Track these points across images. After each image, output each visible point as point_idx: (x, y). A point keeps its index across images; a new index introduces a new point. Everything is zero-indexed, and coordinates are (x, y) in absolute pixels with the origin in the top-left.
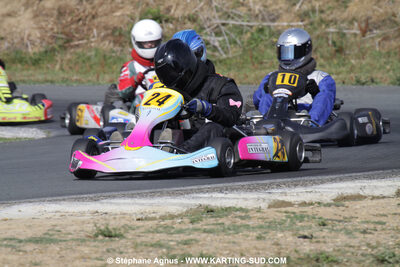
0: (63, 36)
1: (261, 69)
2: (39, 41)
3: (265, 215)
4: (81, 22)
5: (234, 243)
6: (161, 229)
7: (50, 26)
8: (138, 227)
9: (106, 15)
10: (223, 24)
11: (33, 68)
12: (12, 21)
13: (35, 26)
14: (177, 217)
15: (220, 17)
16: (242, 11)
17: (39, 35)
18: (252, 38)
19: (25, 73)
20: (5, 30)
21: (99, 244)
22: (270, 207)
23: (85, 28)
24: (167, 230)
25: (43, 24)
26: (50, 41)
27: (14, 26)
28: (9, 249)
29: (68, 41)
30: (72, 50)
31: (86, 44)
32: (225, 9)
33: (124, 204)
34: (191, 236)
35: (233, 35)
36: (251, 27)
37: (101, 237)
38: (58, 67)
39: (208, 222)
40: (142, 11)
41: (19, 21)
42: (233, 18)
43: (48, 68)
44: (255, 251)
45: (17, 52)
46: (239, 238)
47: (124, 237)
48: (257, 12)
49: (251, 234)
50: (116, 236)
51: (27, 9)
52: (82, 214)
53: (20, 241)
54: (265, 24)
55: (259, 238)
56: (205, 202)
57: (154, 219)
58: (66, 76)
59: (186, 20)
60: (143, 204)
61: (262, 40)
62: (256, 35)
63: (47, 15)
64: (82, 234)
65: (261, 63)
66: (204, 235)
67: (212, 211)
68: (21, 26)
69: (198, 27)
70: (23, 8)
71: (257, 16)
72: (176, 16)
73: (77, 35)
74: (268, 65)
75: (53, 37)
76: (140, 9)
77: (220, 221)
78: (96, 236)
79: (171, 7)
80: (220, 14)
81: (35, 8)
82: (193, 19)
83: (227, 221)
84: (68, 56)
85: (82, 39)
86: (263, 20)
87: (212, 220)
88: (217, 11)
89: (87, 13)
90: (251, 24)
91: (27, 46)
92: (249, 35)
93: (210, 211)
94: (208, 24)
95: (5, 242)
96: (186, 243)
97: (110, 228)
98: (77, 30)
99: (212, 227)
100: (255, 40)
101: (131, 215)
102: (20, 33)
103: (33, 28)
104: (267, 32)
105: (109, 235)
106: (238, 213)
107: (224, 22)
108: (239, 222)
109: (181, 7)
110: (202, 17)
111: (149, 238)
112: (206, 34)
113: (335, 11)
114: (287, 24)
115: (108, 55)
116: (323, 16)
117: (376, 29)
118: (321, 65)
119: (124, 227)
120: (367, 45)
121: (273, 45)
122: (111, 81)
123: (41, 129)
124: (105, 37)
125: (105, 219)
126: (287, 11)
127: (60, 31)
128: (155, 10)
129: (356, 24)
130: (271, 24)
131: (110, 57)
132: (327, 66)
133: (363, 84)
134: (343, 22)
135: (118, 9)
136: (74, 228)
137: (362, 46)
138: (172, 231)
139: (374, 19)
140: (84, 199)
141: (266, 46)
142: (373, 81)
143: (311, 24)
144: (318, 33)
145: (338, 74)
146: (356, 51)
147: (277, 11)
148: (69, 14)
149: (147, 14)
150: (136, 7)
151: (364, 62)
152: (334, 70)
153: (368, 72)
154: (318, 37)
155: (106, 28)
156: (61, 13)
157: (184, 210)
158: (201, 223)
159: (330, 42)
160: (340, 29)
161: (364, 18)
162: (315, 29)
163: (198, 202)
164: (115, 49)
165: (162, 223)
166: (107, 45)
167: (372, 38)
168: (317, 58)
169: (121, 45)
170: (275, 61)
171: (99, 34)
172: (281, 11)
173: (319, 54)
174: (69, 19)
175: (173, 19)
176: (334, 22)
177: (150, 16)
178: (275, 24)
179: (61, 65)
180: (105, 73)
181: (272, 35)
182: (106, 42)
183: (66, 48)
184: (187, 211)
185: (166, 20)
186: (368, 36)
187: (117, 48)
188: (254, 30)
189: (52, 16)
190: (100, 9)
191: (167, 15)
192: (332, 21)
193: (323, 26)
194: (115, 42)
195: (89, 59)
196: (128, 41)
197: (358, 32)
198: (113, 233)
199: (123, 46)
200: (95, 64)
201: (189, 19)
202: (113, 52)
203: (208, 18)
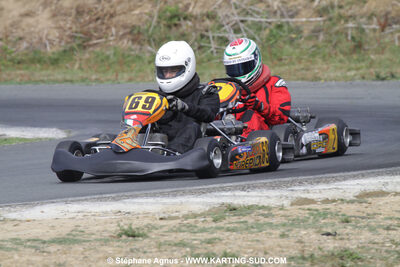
0: (82, 35)
1: (280, 66)
2: (58, 40)
3: (288, 213)
4: (99, 22)
5: (258, 241)
6: (183, 228)
7: (68, 26)
8: (162, 227)
9: (124, 13)
10: (242, 21)
11: (51, 67)
12: (30, 20)
13: (53, 25)
14: (199, 215)
15: (238, 14)
16: (261, 7)
17: (57, 35)
18: (272, 35)
19: (44, 72)
20: (23, 30)
21: (123, 244)
22: (292, 205)
23: (104, 27)
24: (191, 229)
25: (62, 23)
26: (69, 40)
27: (33, 26)
28: (33, 250)
29: (90, 39)
30: (91, 49)
31: (106, 42)
32: (244, 6)
33: (147, 203)
34: (215, 235)
35: (252, 32)
36: (270, 23)
37: (124, 237)
38: (77, 66)
39: (232, 220)
40: (160, 9)
41: (37, 21)
42: (251, 15)
43: (67, 68)
44: (278, 249)
45: (35, 52)
46: (262, 236)
47: (148, 237)
48: (276, 8)
49: (274, 232)
50: (139, 236)
51: (45, 8)
52: (106, 213)
53: (44, 242)
54: (284, 20)
55: (283, 236)
56: (228, 201)
57: (177, 218)
58: (85, 75)
59: (205, 18)
60: (164, 204)
61: (281, 36)
62: (275, 31)
63: (65, 15)
64: (106, 234)
65: (281, 60)
66: (228, 234)
67: (235, 209)
68: (40, 26)
69: (217, 24)
70: (41, 8)
71: (275, 12)
72: (194, 13)
73: (95, 34)
74: (287, 62)
75: (71, 37)
76: (158, 7)
77: (243, 220)
78: (120, 236)
79: (190, 4)
80: (238, 10)
81: (53, 7)
82: (211, 16)
83: (250, 220)
84: (87, 56)
85: (100, 38)
86: (282, 16)
87: (235, 219)
88: (236, 8)
89: (105, 11)
90: (269, 20)
91: (46, 46)
92: (267, 31)
93: (233, 209)
94: (227, 21)
95: (29, 244)
96: (209, 242)
97: (133, 227)
98: (96, 30)
99: (236, 225)
100: (274, 36)
101: (154, 215)
102: (38, 33)
103: (51, 28)
104: (286, 28)
105: (132, 235)
106: (261, 211)
107: (243, 18)
108: (262, 220)
109: (199, 4)
110: (221, 14)
111: (173, 237)
112: (225, 31)
113: (354, 6)
114: (306, 20)
115: (127, 53)
116: (342, 11)
117: (396, 23)
118: (341, 61)
119: (146, 226)
120: (387, 40)
121: (292, 41)
122: (130, 80)
123: (61, 129)
124: (124, 35)
125: (128, 219)
126: (305, 7)
127: (79, 30)
128: (173, 8)
129: (375, 19)
130: (290, 20)
131: (129, 56)
132: (347, 62)
133: (383, 79)
134: (362, 17)
135: (136, 7)
136: (97, 228)
137: (382, 41)
138: (196, 230)
139: (393, 14)
140: (106, 199)
141: (285, 42)
142: (393, 76)
143: (330, 19)
144: (337, 28)
145: (358, 69)
146: (376, 46)
147: (295, 6)
148: (88, 13)
149: (165, 12)
150: (154, 6)
151: (383, 57)
152: (353, 65)
153: (388, 67)
154: (337, 33)
155: (125, 27)
156: (79, 12)
157: (207, 209)
158: (225, 221)
159: (349, 38)
160: (359, 24)
161: (383, 13)
162: (334, 24)
163: (221, 201)
164: (133, 47)
165: (185, 222)
166: (126, 43)
167: (392, 33)
168: (336, 54)
169: (139, 43)
170: (294, 57)
171: (117, 32)
172: (300, 7)
173: (338, 50)
174: (87, 18)
175: (192, 16)
176: (353, 17)
177: (168, 14)
178: (294, 20)
179: (80, 64)
180: (123, 71)
181: (291, 31)
182: (125, 41)
183: (85, 47)
184: (210, 210)
185: (185, 18)
186: (387, 30)
187: (136, 46)
188: (272, 27)
189: (70, 16)
190: (118, 8)
191: (186, 13)
192: (351, 16)
193: (342, 22)
194: (134, 41)
195: (108, 57)
196: (147, 39)
197: (377, 27)
198: (136, 233)
199: (142, 45)
200: (114, 63)
201: (208, 16)
202: (132, 50)
203: (226, 15)
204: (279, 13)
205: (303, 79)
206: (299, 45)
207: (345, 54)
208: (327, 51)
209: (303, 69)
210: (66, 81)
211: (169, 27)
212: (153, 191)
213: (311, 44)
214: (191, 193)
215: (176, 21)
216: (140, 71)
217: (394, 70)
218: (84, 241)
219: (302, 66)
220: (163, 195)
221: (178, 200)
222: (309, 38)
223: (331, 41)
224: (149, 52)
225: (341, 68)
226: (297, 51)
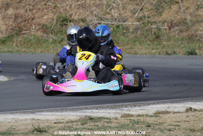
0: (17, 29)
2: (5, 31)
3: (119, 122)
4: (26, 22)
6: (66, 128)
7: (10, 24)
8: (55, 127)
9: (39, 18)
10: (99, 23)
11: (2, 45)
13: (3, 23)
14: (74, 122)
15: (97, 20)
16: (109, 16)
17: (5, 28)
18: (114, 31)
22: (122, 117)
23: (29, 25)
24: (70, 128)
25: (7, 22)
26: (11, 31)
29: (22, 31)
30: (22, 36)
31: (29, 32)
32: (100, 16)
33: (48, 115)
36: (113, 25)
37: (35, 132)
38: (15, 45)
39: (90, 124)
40: (58, 16)
42: (104, 20)
43: (9, 45)
47: (48, 132)
48: (116, 17)
50: (43, 131)
52: (26, 120)
54: (120, 23)
56: (89, 114)
57: (63, 123)
58: (19, 49)
59: (80, 21)
60: (57, 115)
61: (118, 32)
62: (115, 29)
63: (9, 18)
64: (26, 131)
65: (118, 43)
67: (92, 119)
69: (86, 24)
71: (116, 19)
72: (75, 19)
73: (24, 28)
74: (121, 44)
75: (12, 29)
76: (56, 15)
77: (96, 124)
78: (33, 131)
79: (72, 14)
80: (97, 18)
81: (3, 14)
82: (84, 21)
83: (100, 124)
84: (20, 39)
85: (27, 30)
86: (119, 21)
87: (92, 124)
88: (96, 16)
89: (29, 17)
90: (113, 23)
92: (112, 29)
93: (91, 119)
94: (91, 23)
97: (40, 127)
98: (24, 26)
99: (93, 127)
101: (51, 121)
103: (2, 24)
104: (121, 27)
105: (40, 131)
106: (105, 120)
107: (99, 22)
108: (106, 124)
109: (77, 14)
110: (88, 19)
113: (155, 17)
114: (131, 23)
115: (40, 38)
116: (149, 19)
117: (176, 26)
118: (149, 45)
119: (47, 127)
120: (172, 35)
121: (124, 34)
122: (42, 52)
123: (6, 76)
124: (39, 29)
125: (38, 123)
126: (131, 17)
127: (16, 26)
128: (64, 16)
129: (166, 24)
130: (123, 23)
131: (41, 40)
132: (152, 46)
133: (170, 54)
134: (159, 23)
135: (45, 15)
136: (22, 127)
137: (169, 35)
138: (72, 129)
139: (175, 21)
140: (27, 113)
141: (120, 34)
142: (174, 53)
143: (144, 23)
144: (147, 28)
145: (157, 49)
146: (166, 37)
147: (126, 17)
148: (21, 18)
149: (60, 18)
150: (54, 14)
151: (170, 43)
152: (155, 47)
153: (172, 48)
154: (147, 30)
155: (39, 25)
156: (16, 17)
157: (78, 118)
158: (87, 125)
159: (153, 33)
160: (158, 26)
161: (170, 21)
162: (145, 26)
163: (85, 114)
164: (44, 35)
165: (67, 125)
166: (40, 33)
167: (174, 31)
168: (146, 41)
169: (47, 33)
170: (125, 42)
171: (35, 28)
172: (128, 17)
173: (147, 39)
174: (20, 20)
175: (74, 20)
176: (155, 23)
177: (62, 19)
178: (125, 23)
179: (16, 44)
180: (39, 48)
181: (123, 29)
182: (40, 32)
183: (19, 35)
184: (80, 119)
185: (70, 21)
186: (172, 30)
187: (45, 35)
188: (114, 26)
189: (12, 19)
190: (36, 15)
191: (70, 19)
192: (154, 22)
193: (149, 25)
194: (44, 32)
195: (30, 40)
196: (51, 31)
197: (167, 28)
198: (42, 130)
199: (48, 34)
200: (34, 43)
201: (82, 21)
202: (43, 37)
203: (91, 20)
204: (117, 19)
205: (129, 53)
206: (127, 36)
207: (151, 41)
208: (142, 39)
209: (129, 48)
210: (9, 52)
211: (62, 25)
212: (51, 109)
213: (134, 35)
214: (71, 110)
215: (65, 22)
216: (47, 47)
217: (175, 50)
218: (15, 134)
219: (129, 47)
220: (56, 111)
221: (64, 113)
222: (133, 33)
223: (143, 35)
224: (52, 38)
225: (148, 48)
226: (127, 39)
